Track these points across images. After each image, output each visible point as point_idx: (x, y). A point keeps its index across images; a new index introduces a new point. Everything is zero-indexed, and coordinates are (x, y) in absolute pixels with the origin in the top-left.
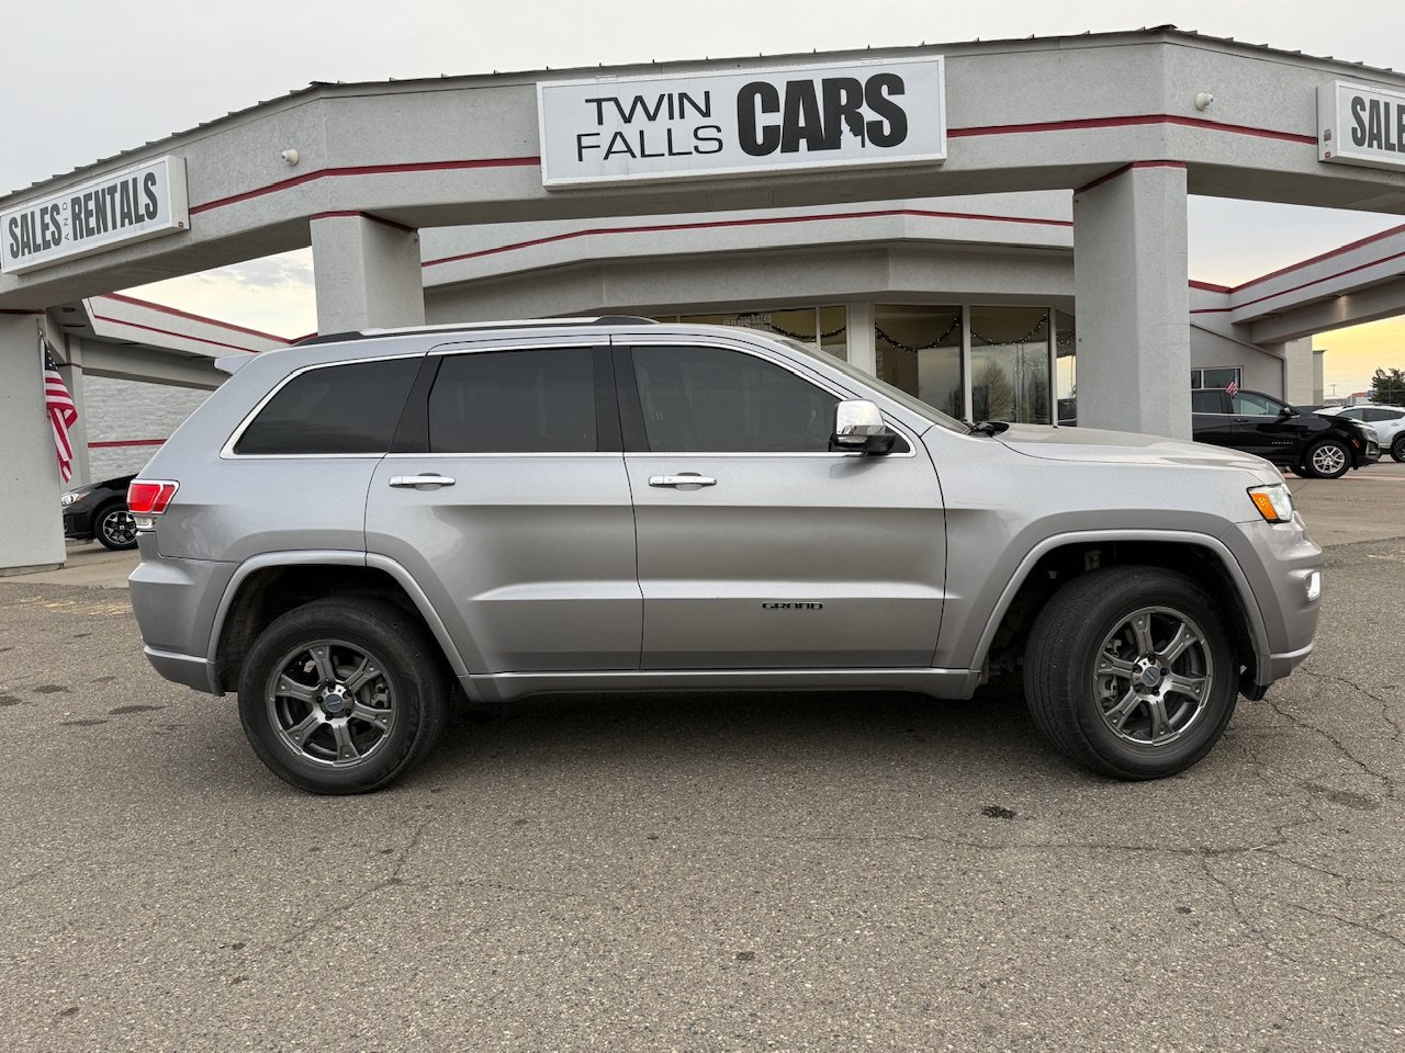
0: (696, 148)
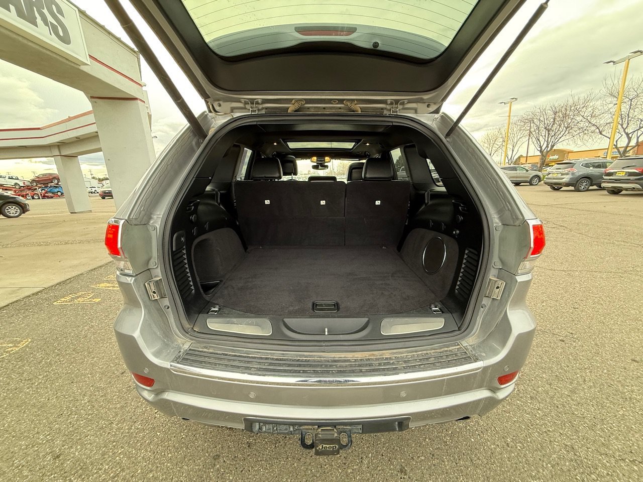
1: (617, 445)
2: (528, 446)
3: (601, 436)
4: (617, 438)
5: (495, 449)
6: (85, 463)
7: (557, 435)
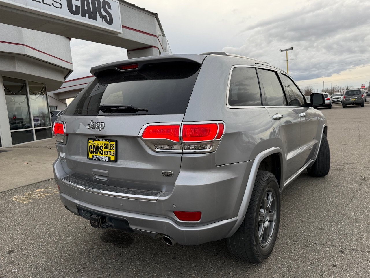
0: (53, 4)
6: (52, 235)
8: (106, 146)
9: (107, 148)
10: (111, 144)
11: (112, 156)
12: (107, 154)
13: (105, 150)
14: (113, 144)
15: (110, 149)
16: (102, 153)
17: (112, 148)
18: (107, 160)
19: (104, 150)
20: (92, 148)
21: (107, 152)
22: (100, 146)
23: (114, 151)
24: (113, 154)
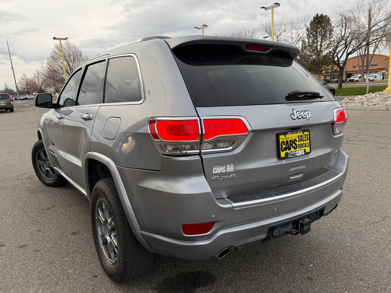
1: (362, 222)
2: (337, 235)
3: (356, 221)
4: (361, 220)
5: (327, 240)
7: (343, 226)
8: (300, 138)
9: (301, 140)
10: (305, 135)
11: (306, 148)
12: (301, 147)
13: (299, 143)
14: (307, 135)
15: (304, 141)
16: (295, 147)
17: (306, 139)
18: (303, 154)
19: (297, 143)
20: (284, 145)
21: (301, 145)
22: (293, 140)
23: (308, 141)
24: (307, 145)
